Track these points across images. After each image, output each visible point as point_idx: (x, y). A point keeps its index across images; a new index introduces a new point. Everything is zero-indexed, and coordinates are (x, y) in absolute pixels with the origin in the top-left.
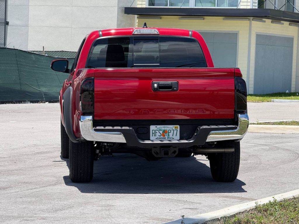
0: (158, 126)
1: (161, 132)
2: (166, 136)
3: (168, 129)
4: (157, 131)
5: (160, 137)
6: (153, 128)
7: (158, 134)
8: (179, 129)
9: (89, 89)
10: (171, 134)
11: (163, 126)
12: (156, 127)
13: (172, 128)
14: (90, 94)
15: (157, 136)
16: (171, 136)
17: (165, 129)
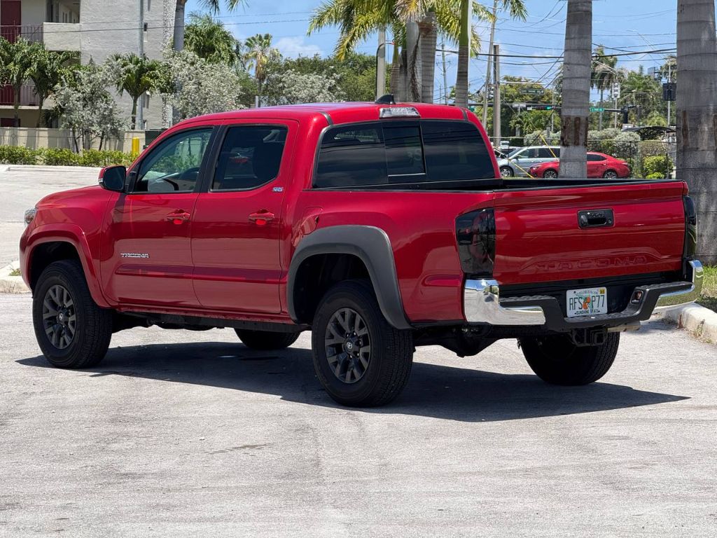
0: (578, 291)
1: (582, 301)
2: (589, 309)
3: (591, 295)
4: (576, 300)
5: (581, 310)
6: (570, 294)
7: (578, 305)
8: (605, 294)
9: (480, 230)
10: (595, 304)
11: (585, 290)
12: (575, 292)
13: (597, 293)
14: (482, 239)
15: (577, 309)
16: (595, 307)
17: (587, 295)
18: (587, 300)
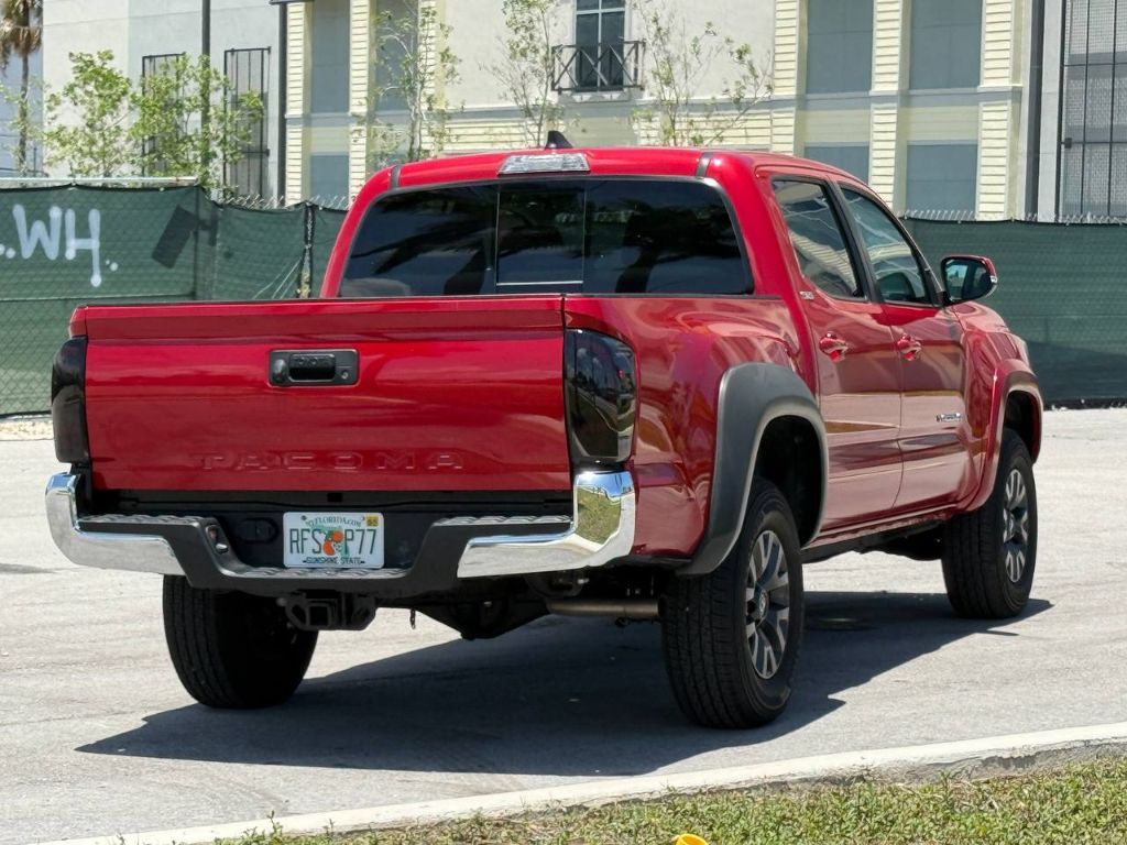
0: (311, 516)
1: (321, 537)
2: (338, 555)
3: (345, 526)
4: (306, 535)
5: (318, 556)
6: (291, 521)
7: (310, 545)
8: (380, 527)
10: (353, 547)
11: (328, 515)
12: (304, 518)
13: (359, 524)
15: (308, 553)
16: (353, 553)
17: (335, 525)
18: (334, 536)
